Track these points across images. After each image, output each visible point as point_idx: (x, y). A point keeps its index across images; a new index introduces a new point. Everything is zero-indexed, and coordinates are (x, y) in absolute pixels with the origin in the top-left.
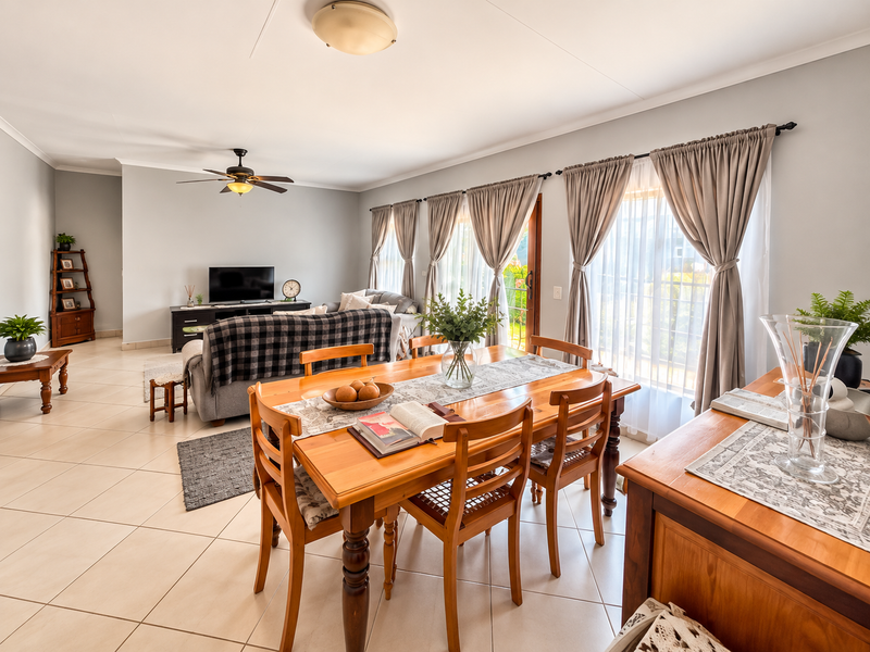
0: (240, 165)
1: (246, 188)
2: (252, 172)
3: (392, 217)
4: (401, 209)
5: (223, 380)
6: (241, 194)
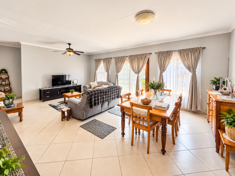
0: (70, 48)
3: (102, 62)
4: (105, 60)
5: (91, 106)
6: (70, 55)
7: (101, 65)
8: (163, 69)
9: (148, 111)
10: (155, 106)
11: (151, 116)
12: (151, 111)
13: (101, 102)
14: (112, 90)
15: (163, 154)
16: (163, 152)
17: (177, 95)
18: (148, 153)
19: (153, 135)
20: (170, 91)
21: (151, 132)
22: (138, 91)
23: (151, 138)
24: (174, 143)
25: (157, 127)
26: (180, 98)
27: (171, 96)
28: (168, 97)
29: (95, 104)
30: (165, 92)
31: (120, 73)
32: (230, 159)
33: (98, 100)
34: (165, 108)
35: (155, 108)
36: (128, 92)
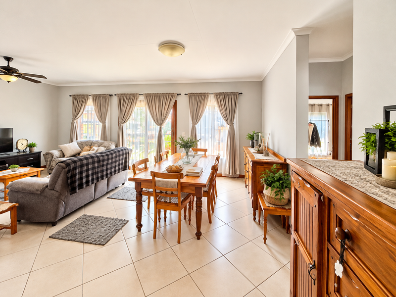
0: (8, 66)
1: (13, 79)
2: (18, 71)
3: (90, 102)
4: (96, 98)
5: (73, 191)
6: (9, 82)
7: (87, 107)
8: (196, 118)
9: (179, 180)
10: (187, 172)
11: (182, 186)
12: (182, 180)
13: (93, 180)
14: (114, 155)
15: (199, 239)
16: (198, 235)
17: (214, 156)
18: (179, 242)
19: (185, 216)
20: (205, 150)
21: (182, 211)
22: (161, 153)
23: (183, 221)
24: (210, 222)
25: (190, 203)
26: (218, 159)
27: (207, 157)
28: (203, 159)
29: (81, 186)
30: (199, 153)
31: (127, 123)
32: (267, 228)
33: (88, 176)
34: (199, 173)
35: (187, 175)
36: (142, 158)
